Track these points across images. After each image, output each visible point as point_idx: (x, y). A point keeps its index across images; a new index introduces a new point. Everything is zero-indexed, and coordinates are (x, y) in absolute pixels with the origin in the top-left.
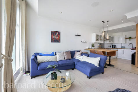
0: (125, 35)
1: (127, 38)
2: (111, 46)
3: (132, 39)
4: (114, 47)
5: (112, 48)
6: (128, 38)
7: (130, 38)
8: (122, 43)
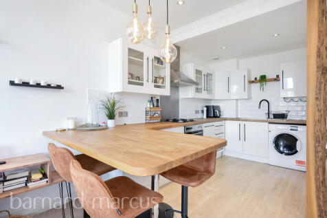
0: (248, 70)
1: (253, 79)
2: (205, 109)
3: (269, 84)
4: (214, 112)
5: (208, 116)
6: (256, 79)
7: (263, 79)
8: (237, 100)
